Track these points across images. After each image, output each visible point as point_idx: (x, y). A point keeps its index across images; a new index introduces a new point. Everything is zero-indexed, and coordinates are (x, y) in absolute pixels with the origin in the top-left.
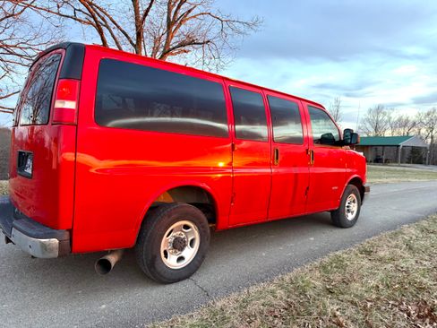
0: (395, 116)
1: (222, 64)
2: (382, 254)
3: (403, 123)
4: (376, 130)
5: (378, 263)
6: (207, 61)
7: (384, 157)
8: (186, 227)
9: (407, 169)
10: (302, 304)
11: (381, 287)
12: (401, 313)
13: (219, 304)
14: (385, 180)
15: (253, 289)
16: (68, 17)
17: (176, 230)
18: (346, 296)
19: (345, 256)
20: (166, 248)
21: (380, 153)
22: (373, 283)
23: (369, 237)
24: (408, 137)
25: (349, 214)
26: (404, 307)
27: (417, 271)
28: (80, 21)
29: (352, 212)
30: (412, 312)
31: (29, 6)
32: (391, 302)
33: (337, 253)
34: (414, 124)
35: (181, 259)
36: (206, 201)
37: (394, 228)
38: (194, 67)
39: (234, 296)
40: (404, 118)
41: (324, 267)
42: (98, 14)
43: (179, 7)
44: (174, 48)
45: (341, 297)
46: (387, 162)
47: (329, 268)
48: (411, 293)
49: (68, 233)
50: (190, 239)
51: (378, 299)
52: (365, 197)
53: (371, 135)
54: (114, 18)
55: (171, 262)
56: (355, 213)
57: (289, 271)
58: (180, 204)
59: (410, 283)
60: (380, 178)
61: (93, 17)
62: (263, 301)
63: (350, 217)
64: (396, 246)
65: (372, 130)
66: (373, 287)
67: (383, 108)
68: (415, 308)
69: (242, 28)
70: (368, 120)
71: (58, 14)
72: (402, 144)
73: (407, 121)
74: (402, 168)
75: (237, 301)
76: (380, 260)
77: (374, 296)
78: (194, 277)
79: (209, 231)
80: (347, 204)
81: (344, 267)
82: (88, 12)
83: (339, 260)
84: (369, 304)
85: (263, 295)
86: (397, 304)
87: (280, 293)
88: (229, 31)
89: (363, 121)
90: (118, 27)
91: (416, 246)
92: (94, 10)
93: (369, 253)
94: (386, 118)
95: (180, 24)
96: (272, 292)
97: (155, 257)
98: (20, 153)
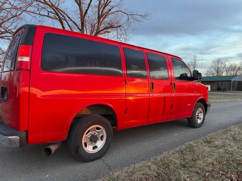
0: (228, 64)
1: (128, 38)
2: (217, 143)
3: (233, 68)
4: (217, 72)
5: (214, 149)
6: (119, 36)
7: (222, 88)
8: (98, 129)
9: (235, 94)
10: (166, 174)
11: (215, 163)
12: (227, 179)
13: (116, 174)
14: (223, 100)
15: (138, 165)
16: (45, 16)
17: (92, 130)
18: (193, 169)
19: (195, 144)
20: (85, 141)
21: (220, 85)
22: (210, 160)
23: (210, 133)
24: (236, 76)
25: (199, 120)
26: (229, 175)
27: (238, 153)
28: (51, 18)
29: (200, 119)
30: (234, 179)
31: (24, 11)
32: (221, 172)
33: (190, 143)
34: (239, 68)
35: (95, 147)
36: (111, 113)
37: (225, 128)
38: (112, 39)
39: (125, 169)
40: (233, 65)
41: (182, 151)
42: (61, 14)
43: (104, 8)
44: (101, 31)
45: (190, 169)
46: (224, 90)
47: (185, 152)
48: (234, 167)
49: (25, 133)
50: (100, 136)
51: (213, 170)
52: (208, 110)
53: (215, 75)
54: (69, 15)
55: (89, 149)
56: (202, 119)
57: (160, 154)
58: (94, 115)
59: (233, 161)
60: (220, 99)
61: (58, 15)
62: (142, 172)
63: (199, 121)
64: (226, 138)
65: (215, 72)
66: (210, 163)
67: (221, 60)
68: (235, 176)
69: (139, 18)
70: (213, 67)
71: (39, 14)
72: (232, 80)
73: (235, 67)
74: (233, 93)
75: (127, 172)
76: (216, 147)
77: (211, 169)
78: (103, 158)
79: (112, 131)
80: (197, 114)
81: (194, 151)
82: (54, 13)
83: (191, 147)
84: (207, 174)
85: (143, 168)
86: (225, 173)
87: (153, 167)
88: (132, 20)
89: (210, 68)
90: (71, 20)
91: (238, 138)
92: (58, 11)
93: (209, 142)
94: (223, 66)
95: (105, 17)
96: (149, 167)
97: (79, 146)
98: (2, 87)
